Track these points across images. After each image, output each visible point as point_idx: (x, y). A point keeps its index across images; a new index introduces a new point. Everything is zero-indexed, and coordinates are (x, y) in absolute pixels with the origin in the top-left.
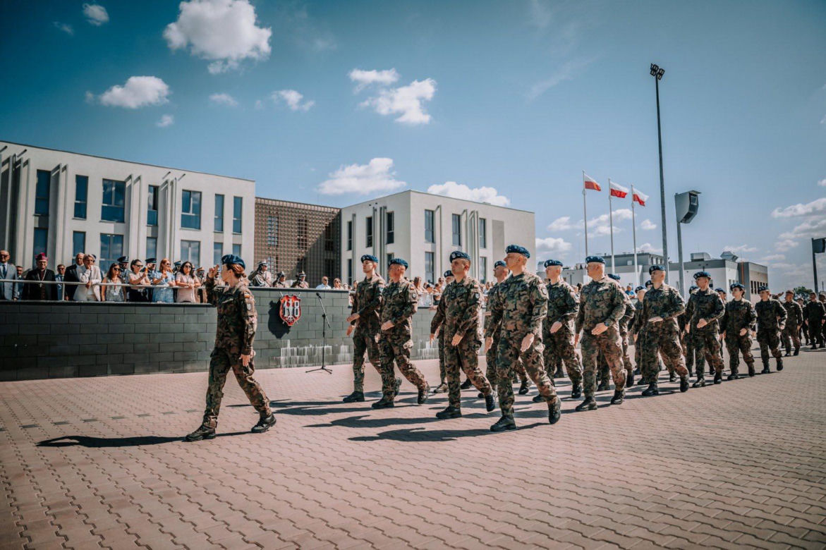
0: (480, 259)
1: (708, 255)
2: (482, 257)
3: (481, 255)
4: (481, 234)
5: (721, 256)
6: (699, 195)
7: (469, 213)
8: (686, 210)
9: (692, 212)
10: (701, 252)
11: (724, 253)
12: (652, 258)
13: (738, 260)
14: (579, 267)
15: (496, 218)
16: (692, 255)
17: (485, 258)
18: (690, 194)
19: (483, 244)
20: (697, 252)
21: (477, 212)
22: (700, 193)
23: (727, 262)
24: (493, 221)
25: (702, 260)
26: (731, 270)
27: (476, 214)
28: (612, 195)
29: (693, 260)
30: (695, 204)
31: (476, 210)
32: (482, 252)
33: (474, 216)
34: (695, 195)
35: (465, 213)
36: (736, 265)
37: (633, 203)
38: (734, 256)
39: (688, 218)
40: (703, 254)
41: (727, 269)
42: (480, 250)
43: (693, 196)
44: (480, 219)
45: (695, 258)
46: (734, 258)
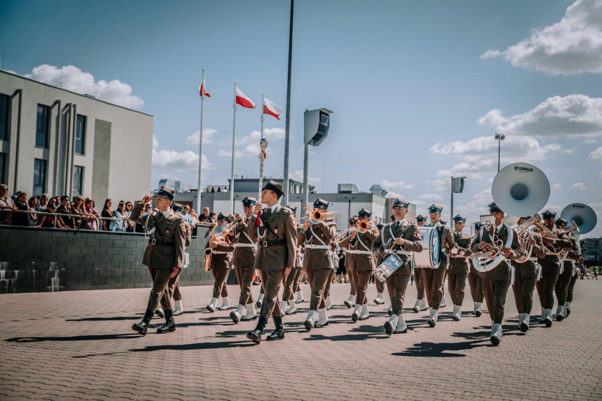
0: (75, 169)
1: (357, 188)
2: (78, 167)
3: (75, 163)
4: (78, 136)
5: (370, 190)
6: (330, 114)
7: (62, 106)
8: (314, 131)
9: (321, 133)
10: (349, 183)
11: (373, 186)
12: (295, 186)
13: (387, 196)
14: (210, 190)
15: (101, 117)
16: (339, 186)
17: (82, 168)
18: (321, 112)
19: (80, 151)
20: (346, 183)
21: (75, 106)
22: (332, 112)
23: (374, 196)
24: (97, 121)
25: (350, 192)
26: (379, 206)
27: (72, 109)
28: (237, 102)
29: (340, 192)
30: (326, 124)
31: (73, 103)
32: (78, 160)
33: (69, 111)
34: (327, 115)
35: (57, 106)
36: (385, 200)
37: (262, 117)
38: (383, 191)
39: (317, 139)
40: (350, 185)
41: (374, 204)
42: (75, 157)
43: (324, 115)
44: (79, 115)
45: (342, 189)
46: (384, 193)
